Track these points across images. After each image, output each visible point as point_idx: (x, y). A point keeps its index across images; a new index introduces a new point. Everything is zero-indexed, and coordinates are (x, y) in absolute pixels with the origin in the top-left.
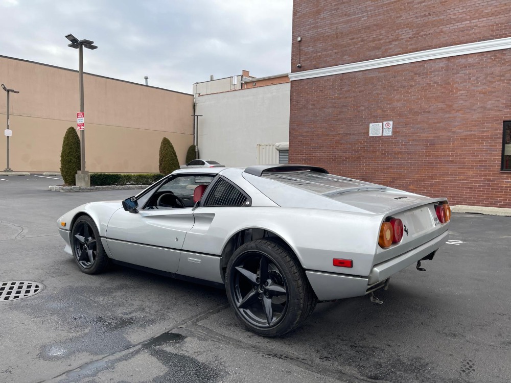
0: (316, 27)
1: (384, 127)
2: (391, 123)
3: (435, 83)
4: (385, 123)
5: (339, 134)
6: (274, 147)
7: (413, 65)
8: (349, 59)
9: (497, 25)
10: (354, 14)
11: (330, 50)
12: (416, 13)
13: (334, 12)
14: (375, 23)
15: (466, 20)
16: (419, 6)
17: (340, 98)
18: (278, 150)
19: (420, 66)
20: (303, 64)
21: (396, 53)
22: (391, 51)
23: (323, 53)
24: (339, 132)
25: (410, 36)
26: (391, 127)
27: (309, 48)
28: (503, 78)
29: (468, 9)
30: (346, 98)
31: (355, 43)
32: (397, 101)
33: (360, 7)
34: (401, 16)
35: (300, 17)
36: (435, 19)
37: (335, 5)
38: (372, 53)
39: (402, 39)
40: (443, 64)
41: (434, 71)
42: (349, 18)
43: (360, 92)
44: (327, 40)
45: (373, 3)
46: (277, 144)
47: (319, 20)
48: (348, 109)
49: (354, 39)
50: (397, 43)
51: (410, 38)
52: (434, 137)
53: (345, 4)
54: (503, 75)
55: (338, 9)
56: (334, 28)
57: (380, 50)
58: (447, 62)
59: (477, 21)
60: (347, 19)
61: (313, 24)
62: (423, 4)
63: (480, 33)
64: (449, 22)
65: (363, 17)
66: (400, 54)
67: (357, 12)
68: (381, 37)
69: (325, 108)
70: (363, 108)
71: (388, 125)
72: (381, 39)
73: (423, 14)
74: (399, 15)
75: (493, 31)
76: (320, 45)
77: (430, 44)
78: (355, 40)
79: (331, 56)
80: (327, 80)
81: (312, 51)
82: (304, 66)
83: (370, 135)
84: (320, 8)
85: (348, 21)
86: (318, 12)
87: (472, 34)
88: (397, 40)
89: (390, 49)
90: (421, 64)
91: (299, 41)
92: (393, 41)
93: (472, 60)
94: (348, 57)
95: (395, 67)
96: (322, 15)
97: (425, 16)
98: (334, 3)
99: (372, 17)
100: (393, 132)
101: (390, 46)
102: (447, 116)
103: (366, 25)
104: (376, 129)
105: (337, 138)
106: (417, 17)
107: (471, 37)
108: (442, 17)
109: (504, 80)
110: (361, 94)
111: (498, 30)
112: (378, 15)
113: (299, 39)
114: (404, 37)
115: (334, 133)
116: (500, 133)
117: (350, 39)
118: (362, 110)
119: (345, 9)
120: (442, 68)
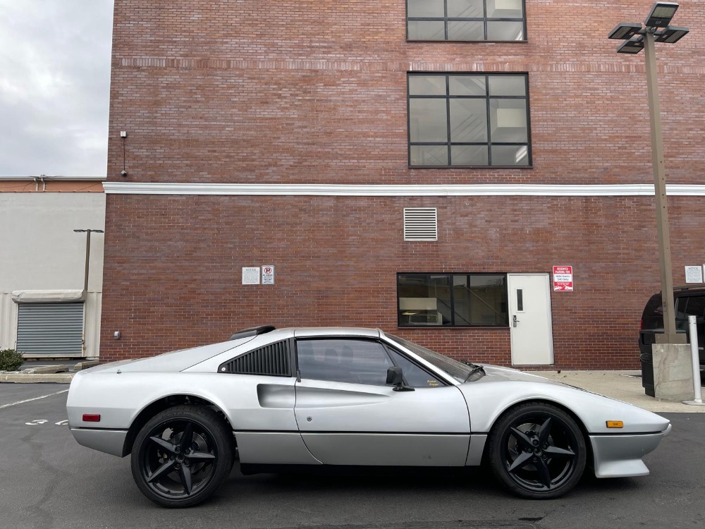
0: (155, 124)
1: (263, 273)
2: (272, 268)
3: (324, 223)
4: (264, 268)
5: (195, 280)
6: (8, 299)
7: (297, 199)
8: (208, 176)
9: (385, 169)
10: (215, 119)
11: (178, 159)
12: (297, 138)
13: (182, 110)
14: (245, 138)
15: (354, 158)
16: (299, 130)
17: (197, 229)
18: (16, 302)
19: (305, 202)
20: (131, 172)
21: (275, 180)
22: (268, 177)
23: (166, 162)
24: (194, 277)
25: (292, 163)
26: (272, 273)
27: (142, 150)
28: (393, 227)
29: (355, 147)
30: (205, 229)
31: (217, 158)
32: (280, 240)
33: (223, 113)
34: (279, 138)
35: (123, 102)
36: (320, 150)
37: (185, 101)
38: (243, 175)
39: (282, 165)
40: (331, 203)
41: (322, 210)
42: (207, 123)
43: (227, 223)
44: (172, 145)
45: (241, 113)
46: (16, 292)
47: (159, 115)
48: (208, 246)
49: (215, 151)
50: (275, 169)
51: (291, 166)
52: (327, 288)
53: (200, 104)
54: (394, 224)
55: (190, 107)
56: (183, 132)
57: (254, 174)
58: (335, 202)
59: (364, 161)
60: (205, 123)
61: (148, 117)
62: (305, 130)
63: (368, 175)
64: (336, 157)
65: (228, 126)
66: (280, 183)
67: (218, 118)
68: (254, 157)
69: (170, 240)
70: (231, 246)
71: (268, 270)
72: (254, 160)
73: (305, 141)
74: (275, 136)
75: (381, 175)
76: (159, 151)
77: (315, 178)
78: (216, 154)
79: (180, 167)
80: (174, 200)
81: (147, 156)
82: (132, 175)
83: (244, 283)
84: (159, 99)
85: (206, 127)
86: (157, 103)
87: (360, 175)
88: (275, 165)
89: (267, 174)
90: (306, 199)
91: (123, 137)
92: (270, 165)
93: (363, 203)
94: (206, 173)
95: (274, 198)
96: (164, 110)
97: (308, 144)
98: (183, 99)
99: (240, 129)
100: (275, 280)
101: (267, 171)
102: (340, 263)
103: (232, 137)
104: (251, 276)
105: (193, 286)
106: (298, 143)
107: (360, 177)
108: (327, 150)
109: (394, 229)
110: (228, 226)
111: (386, 175)
112: (249, 129)
113: (123, 134)
114: (284, 163)
115: (186, 277)
116: (395, 287)
117: (209, 151)
118: (230, 248)
119: (200, 110)
120: (331, 207)
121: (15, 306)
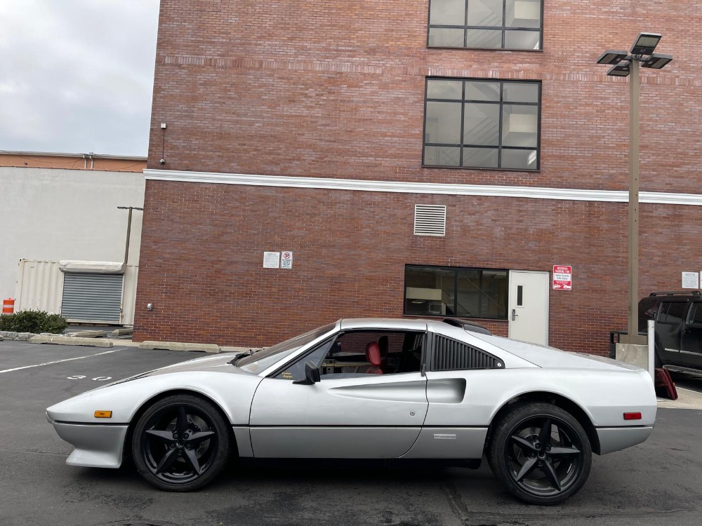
0: (192, 118)
1: (283, 258)
2: (291, 253)
3: (340, 215)
4: (283, 253)
5: (221, 261)
6: (55, 267)
7: (317, 191)
8: (237, 167)
9: (400, 167)
10: (246, 115)
11: (211, 151)
12: (320, 135)
13: (217, 105)
14: (272, 133)
15: (371, 156)
16: (323, 128)
17: (224, 215)
18: (62, 271)
19: (324, 194)
20: (168, 161)
21: (298, 174)
22: (292, 170)
23: (200, 152)
24: (220, 259)
25: (313, 159)
26: (291, 258)
27: (179, 141)
28: (404, 221)
29: (373, 146)
30: (232, 215)
31: (247, 151)
32: (299, 229)
33: (254, 109)
34: (303, 135)
35: (164, 97)
36: (340, 147)
37: (220, 98)
38: (269, 168)
39: (305, 160)
40: (348, 197)
41: (339, 203)
42: (239, 119)
43: (252, 211)
44: (206, 137)
45: (270, 110)
46: (63, 262)
47: (196, 109)
48: (235, 231)
49: (245, 145)
50: (298, 162)
51: (313, 161)
52: (339, 275)
53: (233, 101)
54: (405, 219)
55: (224, 103)
56: (217, 125)
57: (279, 166)
58: (352, 196)
59: (381, 159)
60: (237, 118)
61: (186, 111)
62: (327, 128)
63: (384, 172)
64: (355, 154)
65: (257, 122)
66: (302, 176)
67: (249, 114)
68: (280, 151)
69: (201, 224)
70: (255, 232)
71: (287, 255)
72: (279, 154)
73: (327, 138)
74: (301, 132)
75: (396, 173)
76: (195, 142)
77: (335, 173)
78: (245, 147)
79: (212, 158)
80: (206, 188)
81: (184, 147)
82: (169, 164)
83: (265, 266)
84: (197, 94)
85: (237, 122)
86: (195, 99)
87: (376, 172)
88: (299, 159)
89: (291, 167)
90: (326, 192)
91: (163, 128)
92: (294, 159)
93: (377, 198)
94: (236, 164)
95: (296, 190)
96: (200, 105)
97: (330, 141)
98: (218, 95)
99: (268, 125)
100: (293, 265)
101: (291, 165)
102: (353, 252)
103: (261, 133)
104: (271, 260)
105: (218, 266)
106: (321, 140)
107: (376, 174)
108: (347, 147)
109: (405, 224)
110: (253, 213)
111: (400, 173)
112: (276, 125)
113: (163, 126)
114: (306, 158)
115: (213, 258)
116: (403, 277)
117: (239, 145)
118: (254, 234)
119: (233, 106)
120: (348, 201)
121: (62, 275)
